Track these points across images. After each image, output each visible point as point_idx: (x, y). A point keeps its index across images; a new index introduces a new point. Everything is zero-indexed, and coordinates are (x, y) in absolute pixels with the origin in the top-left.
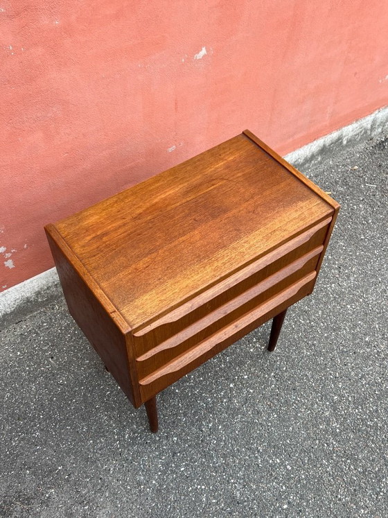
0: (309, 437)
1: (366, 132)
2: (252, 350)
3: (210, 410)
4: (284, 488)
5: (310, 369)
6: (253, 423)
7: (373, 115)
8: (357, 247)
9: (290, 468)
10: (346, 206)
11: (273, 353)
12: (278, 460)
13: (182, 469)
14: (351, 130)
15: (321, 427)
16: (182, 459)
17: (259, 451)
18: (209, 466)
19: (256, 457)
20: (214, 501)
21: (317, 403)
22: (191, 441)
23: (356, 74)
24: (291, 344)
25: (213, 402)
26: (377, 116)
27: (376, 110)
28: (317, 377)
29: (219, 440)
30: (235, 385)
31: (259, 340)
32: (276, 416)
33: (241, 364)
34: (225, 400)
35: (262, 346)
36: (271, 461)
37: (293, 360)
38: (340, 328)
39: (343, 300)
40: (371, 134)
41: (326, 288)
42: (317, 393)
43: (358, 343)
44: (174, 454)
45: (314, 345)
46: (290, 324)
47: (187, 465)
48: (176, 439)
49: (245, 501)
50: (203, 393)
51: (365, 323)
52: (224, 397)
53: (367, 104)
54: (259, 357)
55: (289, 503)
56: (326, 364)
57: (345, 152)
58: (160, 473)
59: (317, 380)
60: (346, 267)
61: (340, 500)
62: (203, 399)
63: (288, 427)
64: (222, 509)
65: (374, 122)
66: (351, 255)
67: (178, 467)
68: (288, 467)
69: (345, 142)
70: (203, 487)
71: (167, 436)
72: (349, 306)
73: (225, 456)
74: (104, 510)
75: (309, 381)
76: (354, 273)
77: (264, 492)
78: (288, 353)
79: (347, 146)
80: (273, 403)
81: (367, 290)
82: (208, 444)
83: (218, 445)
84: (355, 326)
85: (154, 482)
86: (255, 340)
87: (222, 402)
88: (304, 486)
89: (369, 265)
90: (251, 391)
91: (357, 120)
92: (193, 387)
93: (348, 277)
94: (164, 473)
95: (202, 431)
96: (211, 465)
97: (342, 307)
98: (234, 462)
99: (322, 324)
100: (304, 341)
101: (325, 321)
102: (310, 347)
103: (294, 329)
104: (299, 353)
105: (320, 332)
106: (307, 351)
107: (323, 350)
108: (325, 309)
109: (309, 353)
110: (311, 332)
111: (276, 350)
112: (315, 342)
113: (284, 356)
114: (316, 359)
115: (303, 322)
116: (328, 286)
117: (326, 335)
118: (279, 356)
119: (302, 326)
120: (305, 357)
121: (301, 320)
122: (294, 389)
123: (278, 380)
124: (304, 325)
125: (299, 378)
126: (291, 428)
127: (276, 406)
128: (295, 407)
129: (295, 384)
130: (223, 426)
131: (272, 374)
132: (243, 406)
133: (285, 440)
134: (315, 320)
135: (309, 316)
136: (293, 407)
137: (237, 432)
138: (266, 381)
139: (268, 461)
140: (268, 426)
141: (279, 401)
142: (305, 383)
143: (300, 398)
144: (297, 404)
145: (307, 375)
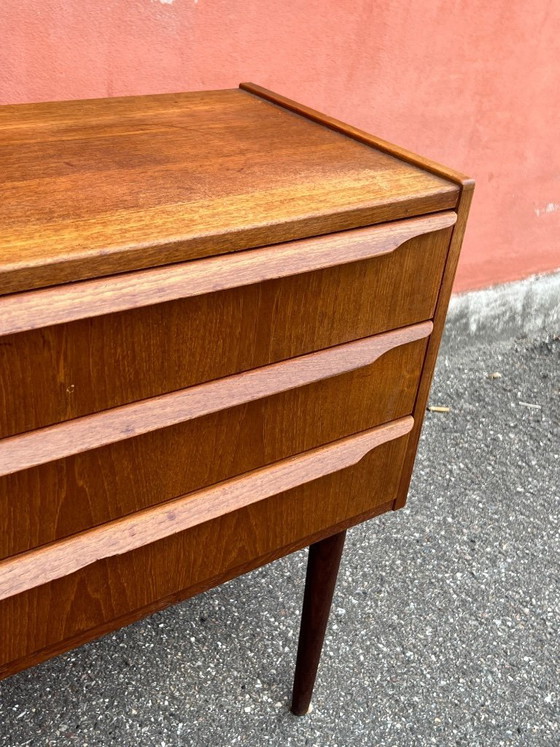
1: (512, 318)
2: (248, 710)
7: (526, 282)
8: (508, 506)
10: (480, 432)
11: (305, 719)
14: (484, 302)
23: (491, 177)
24: (353, 701)
26: (534, 287)
27: (531, 273)
31: (270, 685)
35: (277, 699)
38: (478, 669)
39: (485, 607)
40: (522, 326)
41: (443, 580)
43: (526, 707)
45: (413, 706)
46: (354, 653)
51: (540, 660)
53: (514, 255)
54: (264, 726)
57: (473, 349)
60: (487, 542)
65: (528, 299)
66: (497, 520)
69: (473, 327)
72: (498, 622)
76: (506, 555)
78: (345, 722)
79: (477, 337)
81: (538, 591)
84: (515, 667)
86: (259, 685)
89: (538, 541)
91: (496, 285)
93: (494, 561)
97: (481, 624)
99: (433, 658)
100: (387, 695)
101: (441, 652)
102: (401, 710)
103: (362, 664)
104: (373, 722)
105: (428, 676)
106: (393, 720)
107: (437, 720)
108: (440, 625)
109: (399, 726)
110: (405, 673)
111: (313, 712)
112: (416, 699)
113: (333, 729)
114: (418, 739)
115: (385, 649)
116: (447, 575)
117: (443, 683)
118: (321, 727)
119: (384, 657)
120: (390, 734)
121: (381, 646)
124: (387, 656)
134: (415, 647)
135: (402, 636)
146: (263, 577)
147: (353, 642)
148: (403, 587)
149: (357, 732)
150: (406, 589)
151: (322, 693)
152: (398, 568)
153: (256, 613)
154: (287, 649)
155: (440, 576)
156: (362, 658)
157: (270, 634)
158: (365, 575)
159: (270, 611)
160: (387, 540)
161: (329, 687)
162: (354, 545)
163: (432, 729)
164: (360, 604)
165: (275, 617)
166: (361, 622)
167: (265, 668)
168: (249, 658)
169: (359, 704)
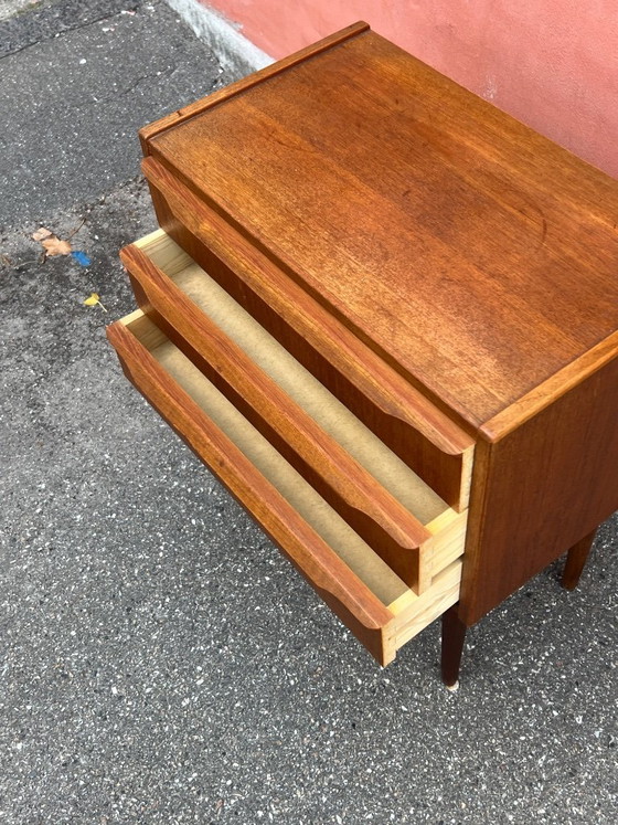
0: (246, 748)
4: (148, 690)
5: (407, 766)
6: (279, 637)
9: (184, 704)
11: (441, 687)
12: (202, 681)
13: (194, 522)
15: (269, 778)
16: (210, 521)
17: (219, 647)
18: (196, 561)
19: (208, 642)
20: (136, 571)
21: (324, 774)
22: (243, 532)
24: (469, 727)
28: (389, 779)
29: (243, 578)
32: (292, 682)
36: (199, 668)
37: (427, 730)
42: (349, 777)
44: (221, 509)
45: (476, 783)
46: (528, 730)
47: (200, 527)
49: (130, 621)
55: (121, 698)
56: (425, 806)
58: (189, 490)
59: (382, 781)
61: (117, 799)
63: (268, 707)
64: (122, 585)
67: (198, 515)
68: (187, 701)
70: (161, 554)
73: (213, 587)
74: (139, 425)
75: (379, 760)
77: (144, 654)
78: (445, 720)
80: (320, 679)
82: (237, 558)
83: (234, 575)
85: (176, 483)
88: (149, 729)
90: (345, 636)
94: (190, 496)
95: (261, 548)
96: (199, 565)
98: (202, 603)
99: (542, 811)
100: (483, 760)
102: (467, 772)
103: (515, 739)
104: (449, 744)
105: (516, 803)
106: (455, 764)
107: (464, 805)
109: (450, 768)
110: (514, 780)
111: (450, 693)
112: (484, 787)
113: (435, 709)
114: (438, 784)
115: (540, 762)
117: (511, 818)
118: (436, 699)
119: (528, 759)
120: (440, 759)
121: (544, 758)
122: (354, 725)
123: (374, 692)
124: (531, 764)
125: (383, 738)
126: (266, 712)
127: (314, 684)
128: (314, 725)
129: (368, 727)
130: (270, 583)
131: (387, 681)
132: (312, 619)
133: (242, 699)
134: (552, 793)
135: (563, 781)
136: (312, 721)
137: (258, 608)
138: (370, 667)
139: (200, 663)
140: (271, 667)
141: (326, 690)
142: (371, 752)
143: (334, 736)
144: (319, 729)
145: (392, 757)
146: (600, 643)
147: (541, 730)
149: (437, 730)
151: (472, 701)
153: (549, 638)
154: (515, 669)
156: (523, 738)
157: (528, 653)
159: (558, 651)
161: (479, 706)
163: (453, 798)
164: (596, 739)
165: (552, 657)
166: (570, 740)
167: (489, 651)
168: (496, 638)
169: (467, 733)
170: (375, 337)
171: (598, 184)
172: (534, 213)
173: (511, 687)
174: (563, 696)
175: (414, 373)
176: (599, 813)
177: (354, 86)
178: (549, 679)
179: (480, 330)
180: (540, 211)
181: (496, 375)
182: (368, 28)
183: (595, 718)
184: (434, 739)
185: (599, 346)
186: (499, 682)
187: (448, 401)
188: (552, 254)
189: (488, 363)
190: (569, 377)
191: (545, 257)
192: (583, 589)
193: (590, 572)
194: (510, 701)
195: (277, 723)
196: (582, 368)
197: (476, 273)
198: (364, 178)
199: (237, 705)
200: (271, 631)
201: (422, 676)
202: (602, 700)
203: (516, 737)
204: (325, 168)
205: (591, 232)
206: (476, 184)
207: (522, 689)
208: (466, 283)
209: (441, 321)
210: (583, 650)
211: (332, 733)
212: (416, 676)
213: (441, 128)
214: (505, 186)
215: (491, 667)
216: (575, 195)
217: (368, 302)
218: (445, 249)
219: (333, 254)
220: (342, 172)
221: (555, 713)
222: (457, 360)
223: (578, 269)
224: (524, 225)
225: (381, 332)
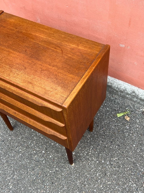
3: (27, 147)
5: (68, 188)
6: (27, 168)
11: (70, 166)
12: (11, 187)
17: (13, 176)
19: (10, 176)
22: (11, 145)
24: (79, 173)
25: (32, 147)
29: (14, 157)
30: (44, 153)
32: (34, 178)
33: (57, 152)
34: (35, 152)
36: (10, 184)
37: (70, 177)
44: (3, 141)
46: (93, 168)
48: (10, 139)
50: (35, 141)
52: (36, 151)
62: (32, 142)
71: (10, 135)
73: (7, 162)
75: (61, 189)
78: (73, 173)
80: (41, 175)
82: (11, 152)
87: (33, 151)
90: (44, 162)
92: (36, 136)
95: (16, 148)
96: (2, 157)
98: (5, 167)
99: (102, 186)
100: (85, 179)
101: (104, 188)
102: (82, 184)
104: (76, 179)
105: (95, 187)
106: (79, 183)
107: (84, 192)
108: (113, 185)
109: (78, 184)
110: (93, 181)
111: (72, 166)
112: (87, 186)
113: (70, 171)
114: (76, 189)
115: (97, 175)
116: (132, 182)
117: (95, 191)
118: (70, 169)
119: (95, 175)
120: (75, 183)
121: (98, 173)
122: (52, 183)
123: (55, 173)
124: (96, 176)
125: (60, 183)
126: (30, 188)
127: (40, 177)
128: (43, 187)
129: (56, 182)
130: (21, 156)
131: (57, 169)
132: (35, 161)
133: (23, 187)
134: (102, 181)
135: (104, 177)
136: (42, 186)
137: (20, 163)
138: (52, 167)
139: (10, 182)
140: (28, 176)
141: (43, 177)
142: (59, 188)
143: (49, 188)
144: (44, 187)
145: (64, 187)
146: (102, 142)
147: (96, 167)
148: (120, 172)
149: (72, 176)
150: (120, 173)
151: (78, 166)
152: (126, 169)
153: (91, 144)
154: (85, 155)
155: (131, 180)
156: (92, 171)
157: (87, 150)
158: (118, 162)
159: (93, 147)
160: (134, 163)
161: (80, 167)
162: (127, 156)
163: (81, 191)
164: (108, 165)
165: (92, 149)
166: (102, 167)
167: (78, 153)
168: (79, 149)
169: (79, 175)
170: (29, 90)
171: (71, 37)
172: (58, 48)
173: (86, 159)
174: (98, 157)
175: (42, 96)
176: (114, 181)
177: (4, 27)
178: (94, 154)
179: (54, 81)
180: (60, 47)
181: (62, 91)
182: (3, 12)
183: (106, 160)
184: (72, 179)
185: (84, 77)
186: (83, 159)
187: (52, 101)
188: (66, 57)
189: (59, 88)
190: (79, 86)
191: (64, 58)
192: (94, 130)
193: (95, 126)
194: (87, 163)
195: (34, 190)
196: (81, 83)
197: (49, 67)
198: (13, 50)
199: (22, 189)
200: (25, 167)
201: (65, 164)
202: (106, 155)
203: (90, 171)
204: (3, 49)
205: (73, 49)
206: (42, 44)
207: (88, 159)
208: (47, 70)
209: (44, 81)
210: (99, 145)
211: (48, 187)
212: (64, 165)
213: (29, 32)
214: (50, 43)
215: (79, 156)
216: (66, 41)
217: (24, 81)
218: (39, 62)
219: (11, 71)
220: (8, 50)
221: (97, 162)
222: (51, 90)
223: (73, 59)
224: (57, 52)
225: (30, 88)
